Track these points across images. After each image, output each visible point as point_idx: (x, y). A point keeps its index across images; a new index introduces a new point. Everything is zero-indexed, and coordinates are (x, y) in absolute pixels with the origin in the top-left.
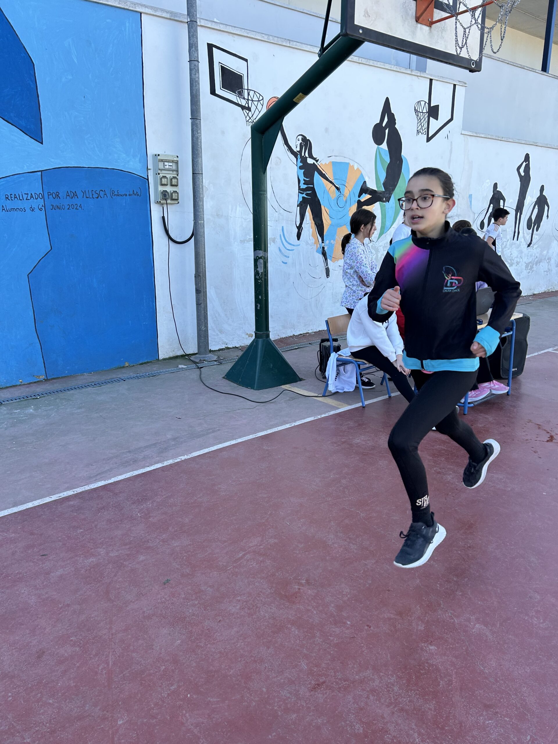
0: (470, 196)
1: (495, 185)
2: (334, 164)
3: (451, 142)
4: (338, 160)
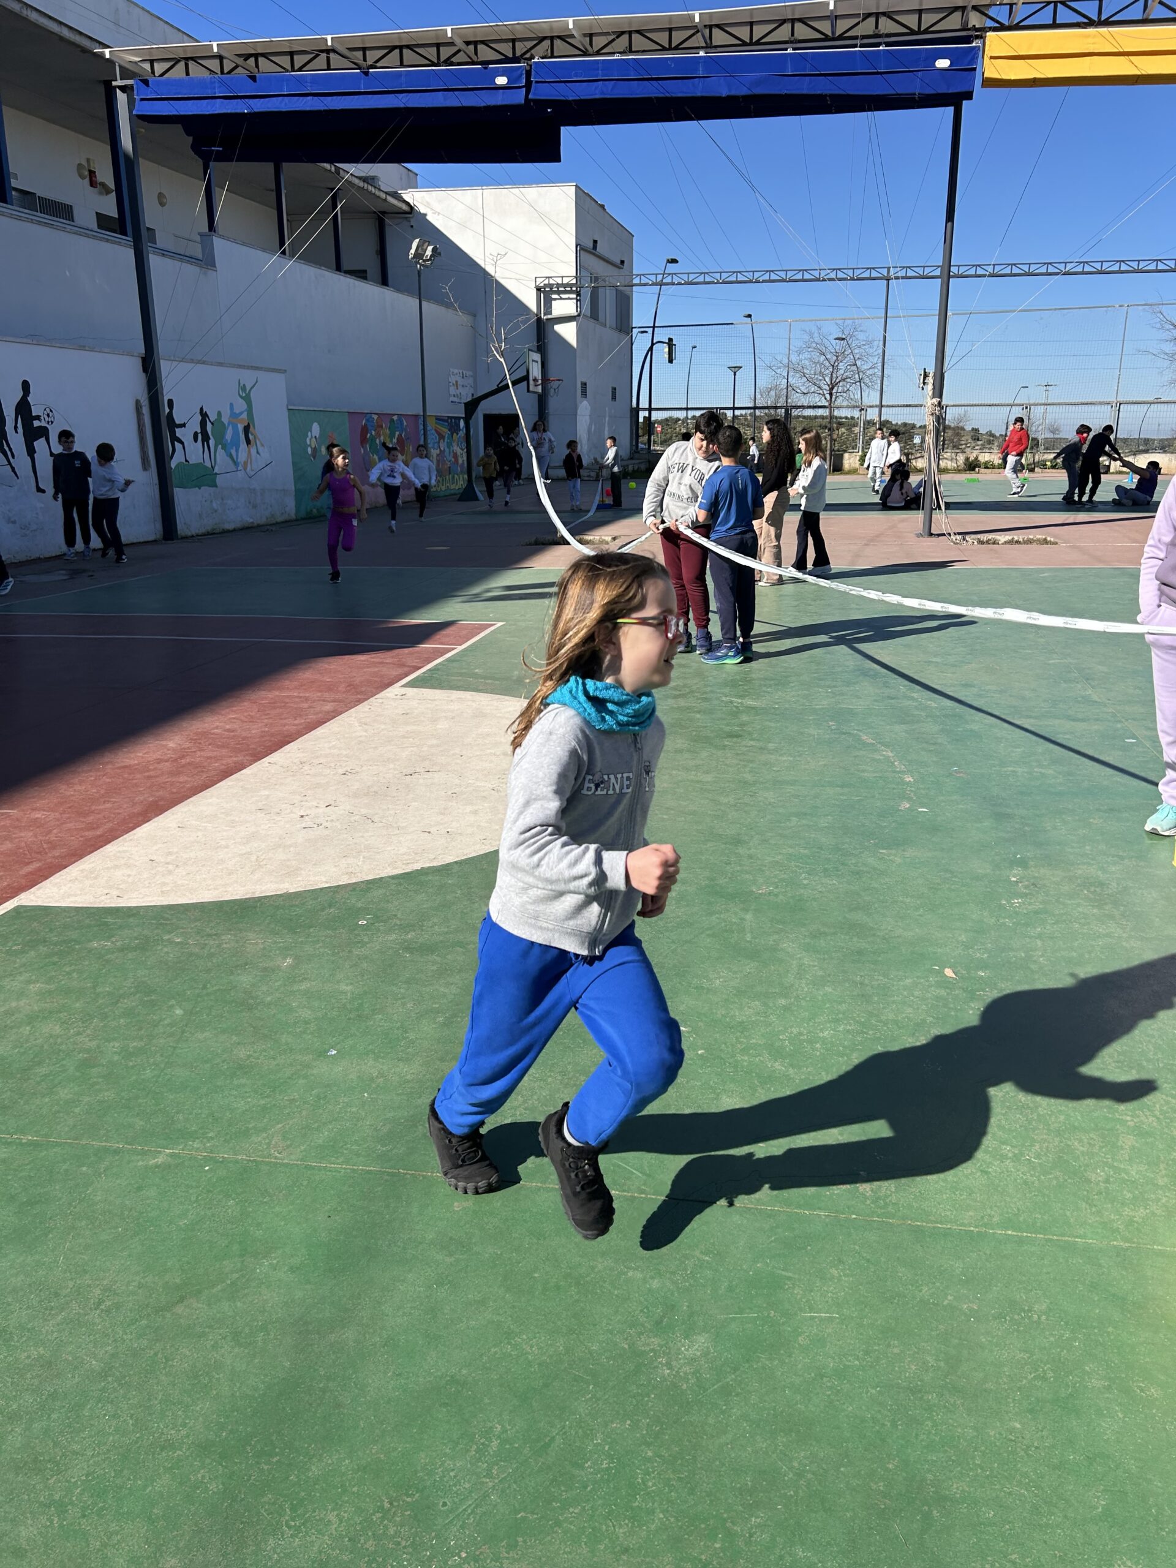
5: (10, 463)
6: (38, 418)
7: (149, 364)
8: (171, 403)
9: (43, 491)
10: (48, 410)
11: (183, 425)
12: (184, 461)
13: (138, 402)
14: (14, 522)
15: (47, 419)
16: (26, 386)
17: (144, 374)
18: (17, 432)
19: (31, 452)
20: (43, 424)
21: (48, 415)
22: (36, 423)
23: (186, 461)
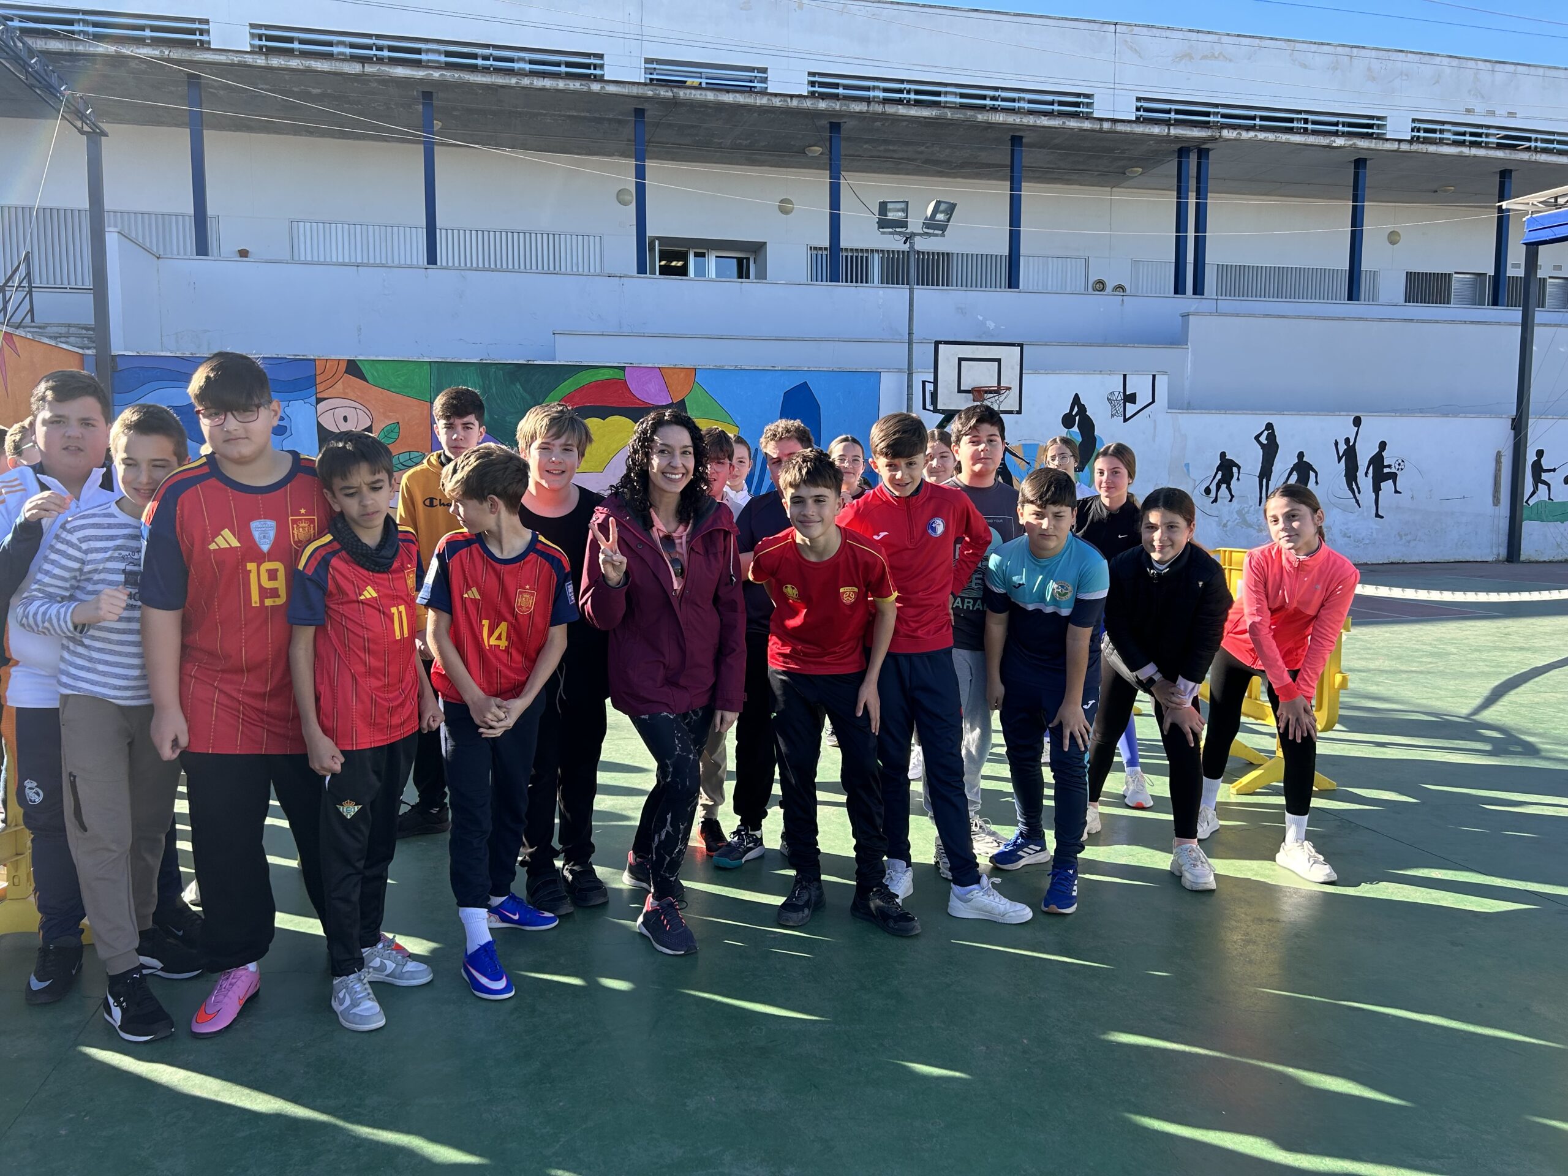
0: (1187, 465)
1: (1223, 455)
2: (1024, 445)
3: (1155, 421)
4: (1028, 442)
5: (1355, 497)
6: (1389, 466)
7: (1519, 425)
8: (1540, 453)
9: (1382, 517)
10: (1400, 461)
11: (1554, 470)
12: (1547, 499)
13: (1499, 455)
14: (1350, 537)
15: (1397, 467)
16: (1383, 446)
17: (1513, 431)
18: (1366, 475)
19: (1377, 489)
20: (1393, 470)
21: (1399, 464)
22: (1386, 470)
23: (1550, 499)
